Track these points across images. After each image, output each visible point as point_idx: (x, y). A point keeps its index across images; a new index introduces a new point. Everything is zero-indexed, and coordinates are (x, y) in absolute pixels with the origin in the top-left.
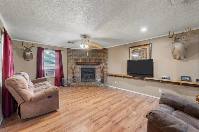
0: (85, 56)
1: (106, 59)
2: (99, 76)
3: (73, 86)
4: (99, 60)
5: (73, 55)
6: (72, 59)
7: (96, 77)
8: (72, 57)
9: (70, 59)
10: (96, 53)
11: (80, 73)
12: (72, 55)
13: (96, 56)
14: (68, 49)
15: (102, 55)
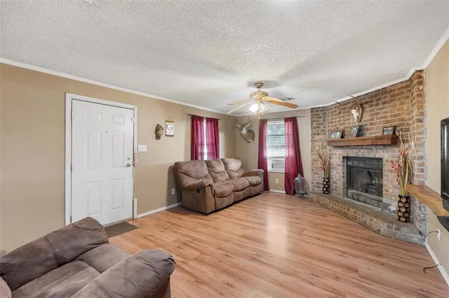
4: (395, 127)
5: (326, 123)
6: (324, 134)
7: (384, 192)
8: (322, 128)
9: (318, 134)
10: (384, 103)
12: (322, 124)
13: (386, 112)
14: (312, 110)
15: (408, 106)
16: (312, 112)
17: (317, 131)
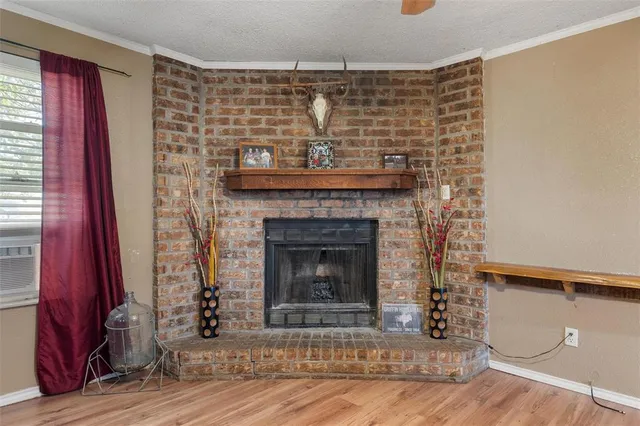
0: (295, 127)
1: (469, 149)
2: (410, 286)
3: (202, 376)
4: (406, 155)
5: (201, 118)
6: (196, 151)
7: (381, 291)
8: (190, 133)
9: (180, 150)
10: (382, 103)
11: (257, 257)
12: (191, 119)
13: (385, 123)
14: (160, 63)
15: (428, 119)
16: (158, 68)
17: (176, 139)
